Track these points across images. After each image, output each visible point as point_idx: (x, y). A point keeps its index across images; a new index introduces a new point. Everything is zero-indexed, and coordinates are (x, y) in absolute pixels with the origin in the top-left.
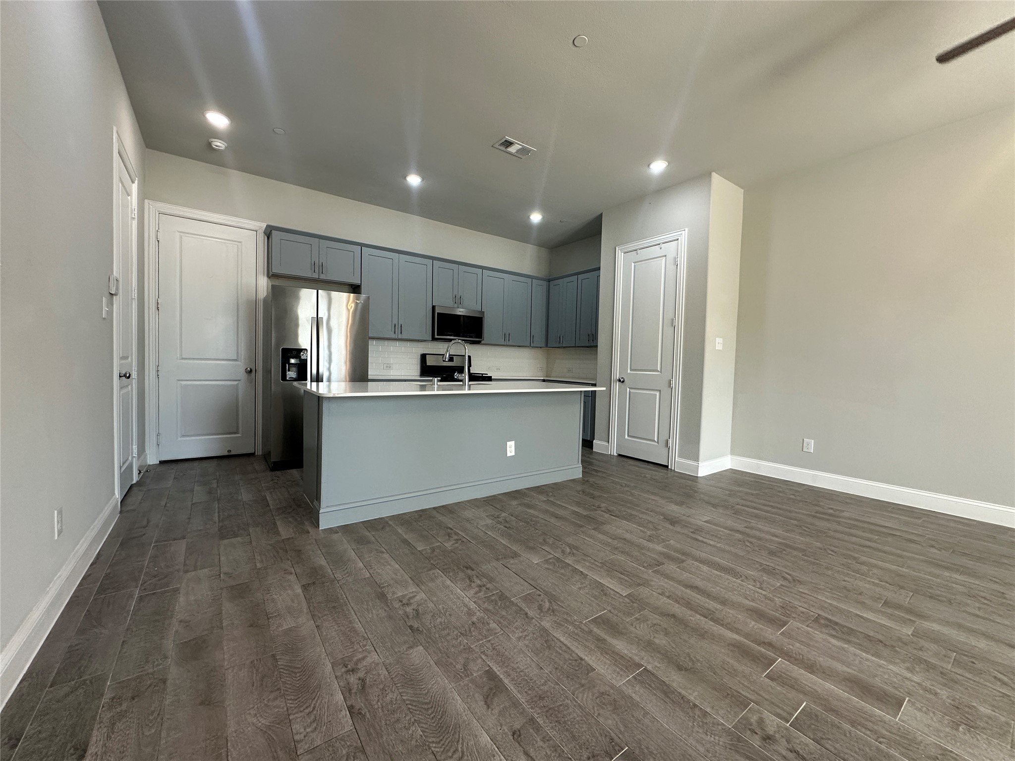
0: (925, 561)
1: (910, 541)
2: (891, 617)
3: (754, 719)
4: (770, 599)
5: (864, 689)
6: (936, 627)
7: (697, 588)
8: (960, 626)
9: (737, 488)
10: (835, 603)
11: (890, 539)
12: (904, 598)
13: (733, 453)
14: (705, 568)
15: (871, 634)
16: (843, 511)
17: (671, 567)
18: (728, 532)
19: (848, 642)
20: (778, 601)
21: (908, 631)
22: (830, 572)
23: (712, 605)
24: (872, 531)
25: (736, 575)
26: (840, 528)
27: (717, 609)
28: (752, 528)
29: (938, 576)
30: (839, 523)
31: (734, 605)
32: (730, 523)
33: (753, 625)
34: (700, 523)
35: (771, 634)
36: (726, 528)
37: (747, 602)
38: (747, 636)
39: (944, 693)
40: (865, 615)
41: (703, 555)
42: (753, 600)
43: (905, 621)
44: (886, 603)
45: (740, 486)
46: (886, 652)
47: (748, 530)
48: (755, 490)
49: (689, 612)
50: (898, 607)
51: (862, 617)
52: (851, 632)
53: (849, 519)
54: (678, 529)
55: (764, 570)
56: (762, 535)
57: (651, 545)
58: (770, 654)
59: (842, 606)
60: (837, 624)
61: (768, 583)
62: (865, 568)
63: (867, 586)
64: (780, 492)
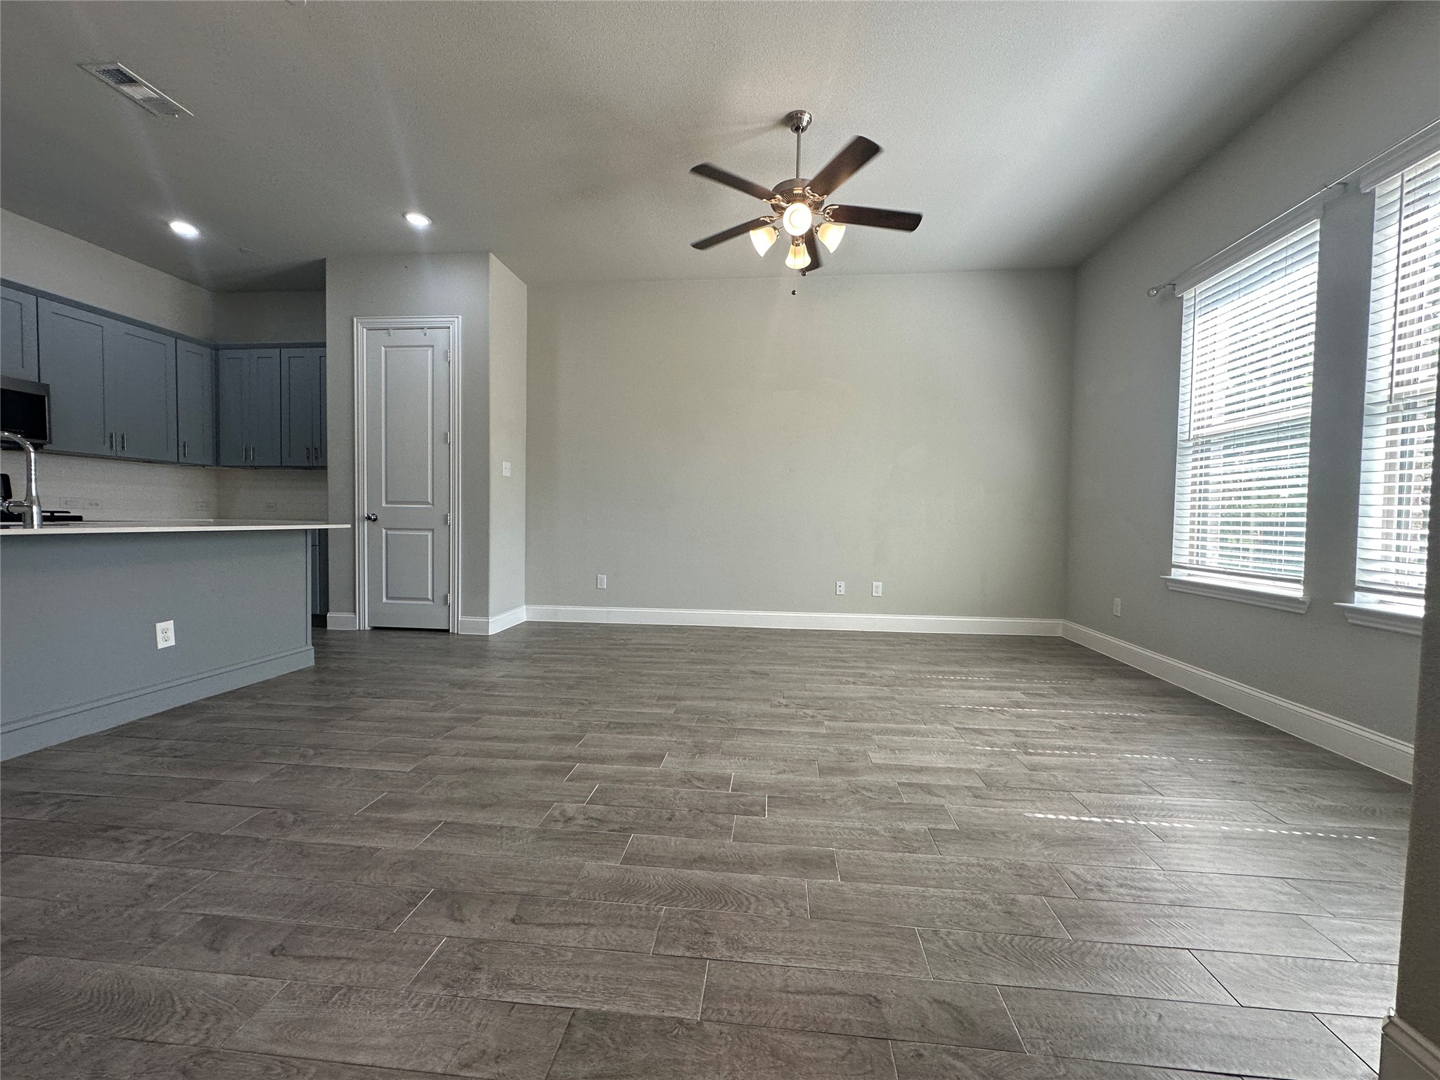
0: (687, 662)
1: (678, 651)
2: (661, 707)
3: (556, 813)
4: (568, 724)
5: (640, 758)
6: (688, 703)
7: (496, 737)
8: (702, 698)
9: (534, 639)
10: (622, 710)
11: (665, 653)
12: (671, 691)
13: (527, 603)
14: (504, 718)
15: (647, 721)
16: (631, 639)
17: (464, 729)
18: (526, 680)
19: (630, 733)
20: (576, 723)
21: (672, 711)
22: (619, 689)
23: (513, 746)
24: (652, 650)
25: (536, 714)
26: (628, 653)
27: (517, 748)
28: (551, 671)
29: (693, 670)
30: (628, 650)
31: (535, 739)
32: (528, 672)
33: (553, 749)
34: (494, 679)
35: (569, 749)
36: (523, 677)
37: (549, 733)
38: (550, 758)
39: (689, 741)
40: (644, 711)
41: (500, 707)
42: (554, 729)
43: (669, 706)
44: (659, 698)
45: (537, 636)
46: (656, 730)
47: (547, 674)
48: (553, 636)
49: (490, 760)
50: (667, 698)
51: (642, 713)
52: (633, 725)
53: (637, 644)
54: (469, 691)
55: (563, 703)
56: (561, 675)
57: (435, 715)
58: (570, 764)
59: (628, 710)
60: (623, 724)
61: (566, 712)
62: (645, 678)
63: (647, 690)
64: (577, 634)
